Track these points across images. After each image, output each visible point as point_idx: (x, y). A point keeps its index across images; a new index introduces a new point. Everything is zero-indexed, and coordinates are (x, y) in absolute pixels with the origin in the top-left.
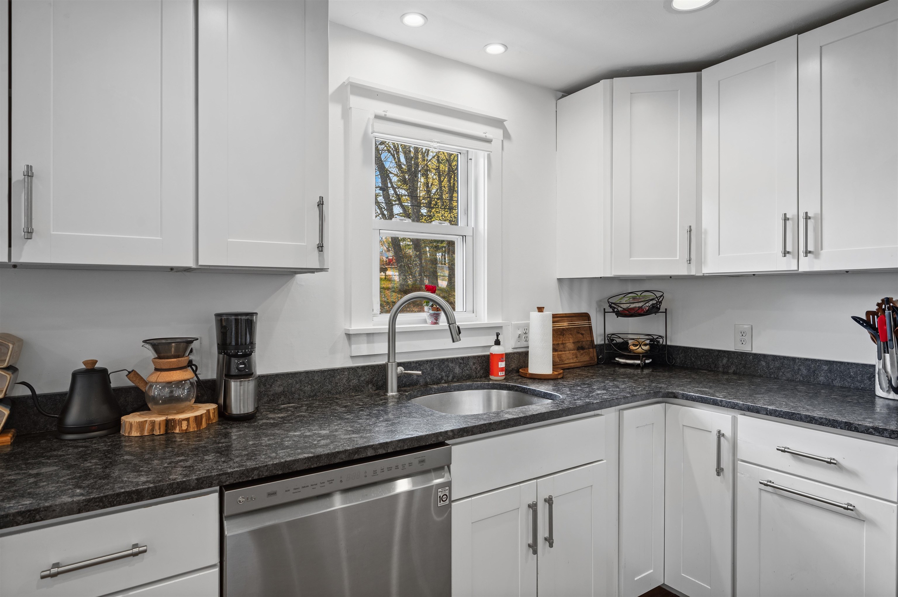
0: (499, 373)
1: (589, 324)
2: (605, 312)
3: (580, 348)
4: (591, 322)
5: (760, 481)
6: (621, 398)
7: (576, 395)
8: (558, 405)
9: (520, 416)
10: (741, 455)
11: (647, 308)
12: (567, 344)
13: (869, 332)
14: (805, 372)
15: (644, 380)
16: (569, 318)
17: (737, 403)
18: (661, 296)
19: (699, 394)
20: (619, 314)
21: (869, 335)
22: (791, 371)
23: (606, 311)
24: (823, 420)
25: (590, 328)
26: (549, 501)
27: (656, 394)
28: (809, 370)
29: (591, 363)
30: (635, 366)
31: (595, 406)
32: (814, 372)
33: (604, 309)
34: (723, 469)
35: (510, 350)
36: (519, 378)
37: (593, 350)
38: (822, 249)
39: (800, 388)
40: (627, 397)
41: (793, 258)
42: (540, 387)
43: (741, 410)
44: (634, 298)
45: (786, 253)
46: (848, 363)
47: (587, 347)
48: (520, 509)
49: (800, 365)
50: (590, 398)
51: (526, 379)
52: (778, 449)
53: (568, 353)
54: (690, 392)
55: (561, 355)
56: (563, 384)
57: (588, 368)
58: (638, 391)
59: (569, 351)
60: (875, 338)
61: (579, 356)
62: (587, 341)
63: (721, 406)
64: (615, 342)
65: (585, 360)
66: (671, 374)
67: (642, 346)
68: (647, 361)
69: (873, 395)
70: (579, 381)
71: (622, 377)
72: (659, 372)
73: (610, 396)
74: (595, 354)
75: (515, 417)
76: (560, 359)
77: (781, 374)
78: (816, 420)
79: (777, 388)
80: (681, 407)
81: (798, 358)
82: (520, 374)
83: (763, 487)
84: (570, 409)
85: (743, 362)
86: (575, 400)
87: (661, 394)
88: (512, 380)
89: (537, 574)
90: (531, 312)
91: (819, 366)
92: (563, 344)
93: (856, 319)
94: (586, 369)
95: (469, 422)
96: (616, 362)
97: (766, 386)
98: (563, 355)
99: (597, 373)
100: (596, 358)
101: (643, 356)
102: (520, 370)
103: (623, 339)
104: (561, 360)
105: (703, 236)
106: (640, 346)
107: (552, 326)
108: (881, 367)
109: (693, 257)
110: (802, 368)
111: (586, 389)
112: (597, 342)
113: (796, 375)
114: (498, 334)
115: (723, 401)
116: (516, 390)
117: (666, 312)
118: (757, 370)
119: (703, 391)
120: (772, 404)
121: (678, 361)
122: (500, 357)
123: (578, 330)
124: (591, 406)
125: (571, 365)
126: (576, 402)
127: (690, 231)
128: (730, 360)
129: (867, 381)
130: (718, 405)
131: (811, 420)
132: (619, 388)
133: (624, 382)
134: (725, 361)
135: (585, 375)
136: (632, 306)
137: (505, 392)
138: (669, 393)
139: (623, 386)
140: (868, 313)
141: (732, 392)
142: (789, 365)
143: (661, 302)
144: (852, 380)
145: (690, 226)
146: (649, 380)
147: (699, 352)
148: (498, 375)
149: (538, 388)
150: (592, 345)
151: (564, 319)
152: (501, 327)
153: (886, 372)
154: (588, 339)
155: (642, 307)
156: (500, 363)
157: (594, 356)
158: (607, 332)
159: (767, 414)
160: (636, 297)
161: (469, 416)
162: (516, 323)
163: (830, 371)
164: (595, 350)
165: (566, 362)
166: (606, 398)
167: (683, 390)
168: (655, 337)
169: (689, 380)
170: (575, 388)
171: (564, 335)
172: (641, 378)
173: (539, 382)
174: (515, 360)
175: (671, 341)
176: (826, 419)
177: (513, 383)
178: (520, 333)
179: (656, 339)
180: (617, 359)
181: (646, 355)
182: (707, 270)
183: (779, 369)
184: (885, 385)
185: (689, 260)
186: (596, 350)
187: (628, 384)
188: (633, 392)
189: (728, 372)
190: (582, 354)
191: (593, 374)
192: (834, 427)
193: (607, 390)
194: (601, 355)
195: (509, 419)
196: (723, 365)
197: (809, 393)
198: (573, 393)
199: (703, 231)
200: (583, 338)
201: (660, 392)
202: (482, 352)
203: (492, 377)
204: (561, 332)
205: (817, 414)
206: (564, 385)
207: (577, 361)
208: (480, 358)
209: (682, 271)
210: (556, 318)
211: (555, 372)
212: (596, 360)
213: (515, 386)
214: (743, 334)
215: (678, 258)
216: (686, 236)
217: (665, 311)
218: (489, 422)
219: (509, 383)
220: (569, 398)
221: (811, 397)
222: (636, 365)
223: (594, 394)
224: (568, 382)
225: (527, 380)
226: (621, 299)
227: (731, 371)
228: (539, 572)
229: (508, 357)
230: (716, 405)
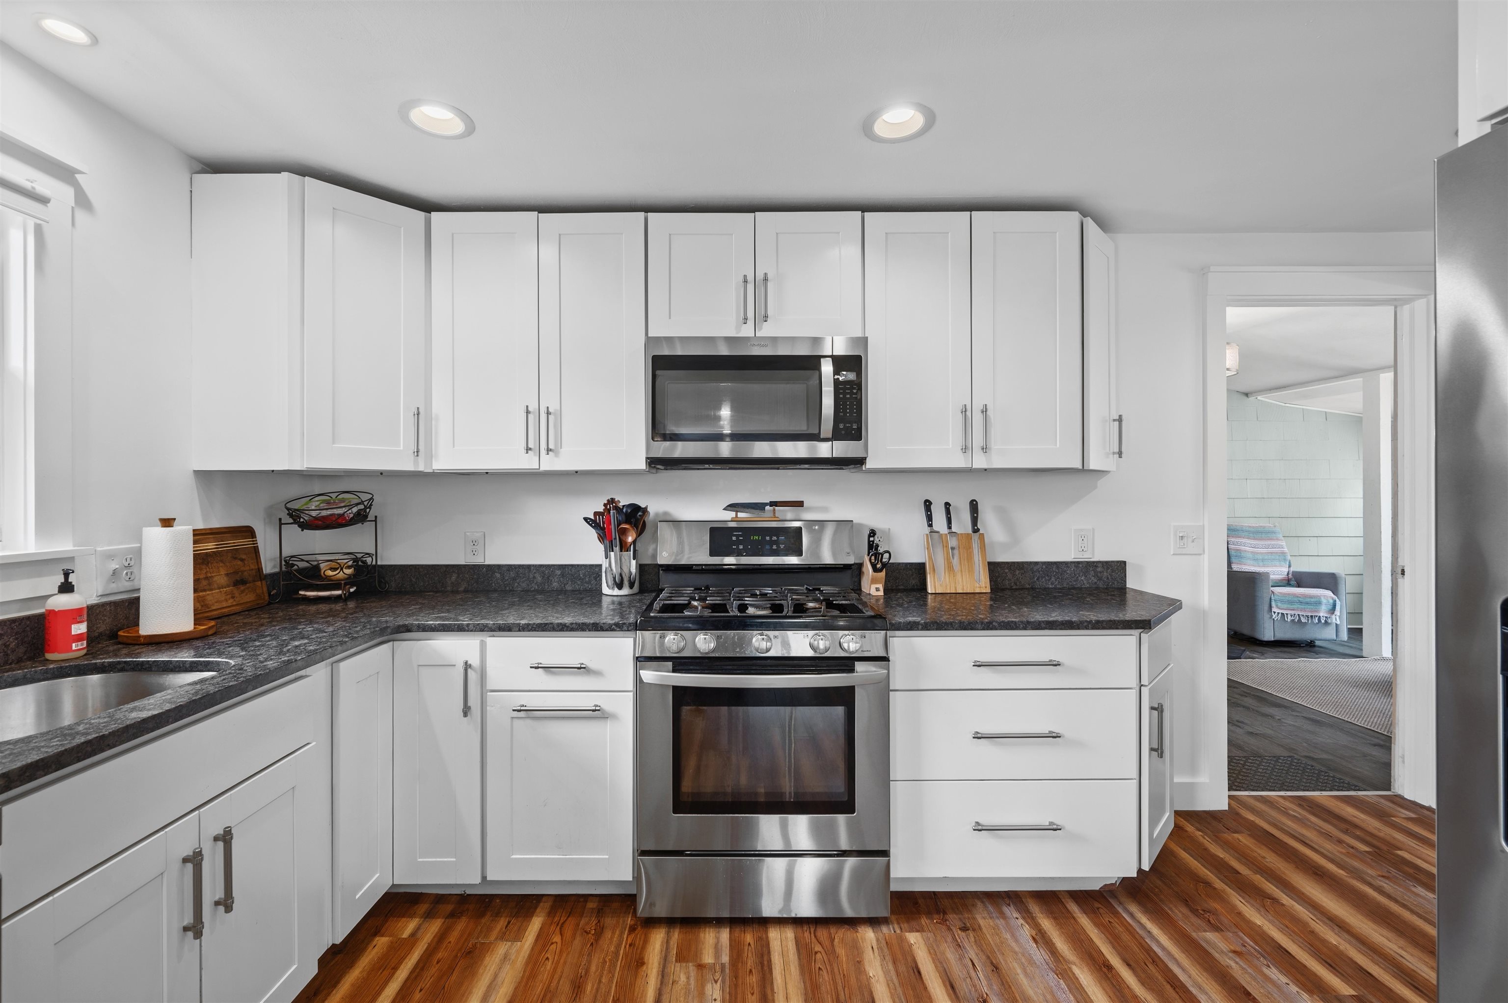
0: (74, 645)
1: (254, 544)
2: (281, 524)
3: (239, 582)
4: (256, 541)
5: (514, 708)
6: (337, 645)
7: (259, 655)
8: (235, 676)
9: (167, 709)
10: (490, 685)
11: (352, 515)
12: (215, 579)
13: (597, 533)
14: (539, 579)
15: (356, 615)
16: (217, 536)
17: (487, 624)
18: (370, 500)
19: (440, 620)
20: (304, 526)
21: (596, 535)
22: (526, 580)
23: (282, 522)
24: (574, 626)
25: (256, 550)
26: (226, 838)
27: (383, 631)
28: (543, 577)
29: (258, 604)
30: (333, 599)
31: (300, 664)
32: (548, 578)
33: (280, 519)
34: (469, 708)
35: (93, 600)
36: (121, 648)
37: (262, 584)
38: (561, 448)
39: (539, 597)
40: (346, 642)
41: (535, 455)
42: (179, 655)
43: (491, 631)
44: (328, 503)
45: (528, 449)
46: (578, 565)
47: (251, 579)
48: (165, 875)
49: (535, 573)
50: (286, 654)
51: (137, 647)
52: (531, 667)
53: (217, 593)
54: (427, 621)
55: (204, 596)
56: (223, 642)
57: (255, 612)
58: (357, 632)
59: (219, 588)
60: (601, 538)
61: (237, 595)
62: (250, 570)
63: (468, 631)
64: (296, 567)
65: (249, 600)
66: (389, 602)
67: (344, 570)
68: (352, 590)
69: (600, 593)
70: (251, 634)
71: (321, 616)
72: (372, 602)
73: (318, 645)
74: (265, 589)
75: (156, 712)
76: (202, 603)
77: (516, 584)
78: (568, 627)
79: (518, 601)
80: (416, 642)
81: (533, 565)
82: (120, 639)
83: (516, 714)
84: (260, 677)
85: (475, 576)
86: (261, 662)
87: (389, 630)
88: (107, 653)
89: (201, 969)
90: (144, 529)
91: (552, 571)
92: (207, 578)
93: (586, 519)
94: (253, 613)
95: (43, 747)
96: (300, 596)
97: (506, 600)
98: (208, 597)
99: (276, 618)
100: (266, 595)
101: (346, 584)
102: (121, 633)
103: (307, 562)
104: (207, 606)
105: (433, 422)
106: (342, 569)
107: (192, 549)
108: (608, 566)
109: (421, 448)
110: (537, 575)
111: (271, 642)
112: (266, 570)
113: (531, 584)
114: (66, 574)
115: (470, 624)
116: (122, 670)
117: (375, 521)
118: (492, 584)
119: (443, 617)
120: (523, 618)
121: (393, 584)
122: (74, 615)
123: (235, 554)
124: (294, 665)
125: (224, 610)
126: (265, 664)
127: (418, 414)
128: (461, 576)
129: (593, 582)
130: (464, 631)
131: (563, 628)
132: (326, 632)
133: (329, 624)
134: (454, 578)
135: (255, 622)
136: (324, 513)
137: (95, 678)
138: (399, 626)
139: (331, 629)
140: (596, 514)
141: (476, 612)
142: (525, 574)
143: (370, 508)
144: (582, 582)
145: (418, 408)
146: (364, 614)
147: (421, 570)
148: (71, 650)
149: (176, 657)
150: (260, 575)
151: (209, 538)
152: (72, 559)
153: (611, 570)
154: (252, 567)
155: (343, 514)
156: (74, 627)
157: (263, 593)
158: (284, 554)
159: (519, 631)
160: (330, 500)
161: (37, 737)
162: (105, 548)
163: (563, 575)
164: (264, 582)
165: (214, 608)
166: (313, 649)
167: (417, 620)
168: (359, 556)
169: (418, 607)
170: (251, 644)
171: (208, 563)
172: (352, 614)
173: (171, 648)
174: (106, 616)
175: (382, 559)
176: (576, 623)
177: (110, 657)
178: (117, 566)
179: (360, 558)
180: (302, 593)
181: (350, 581)
182: (439, 465)
183: (514, 579)
184: (611, 582)
185: (417, 452)
186: (266, 582)
187: (336, 625)
188: (350, 634)
189: (458, 591)
190: (242, 592)
191: (270, 620)
192: (583, 630)
193: (308, 638)
194: (275, 589)
195: (143, 720)
196: (452, 583)
197: (550, 601)
198: (252, 653)
199: (433, 416)
200: (244, 566)
201: (387, 627)
202: (19, 611)
203: (49, 656)
204: (203, 559)
205: (567, 620)
206: (227, 644)
207: (234, 603)
208: (17, 624)
209: (408, 465)
210: (199, 536)
211: (197, 626)
212: (267, 598)
213: (119, 663)
214: (474, 543)
215: (402, 448)
216: (412, 420)
217: (374, 519)
218: (97, 735)
219: (101, 659)
220: (249, 661)
221: (553, 605)
222: (335, 598)
223: (289, 647)
224: (230, 637)
225: (142, 648)
226: (307, 504)
227: (461, 589)
228: (203, 966)
229: (92, 612)
230: (461, 631)
